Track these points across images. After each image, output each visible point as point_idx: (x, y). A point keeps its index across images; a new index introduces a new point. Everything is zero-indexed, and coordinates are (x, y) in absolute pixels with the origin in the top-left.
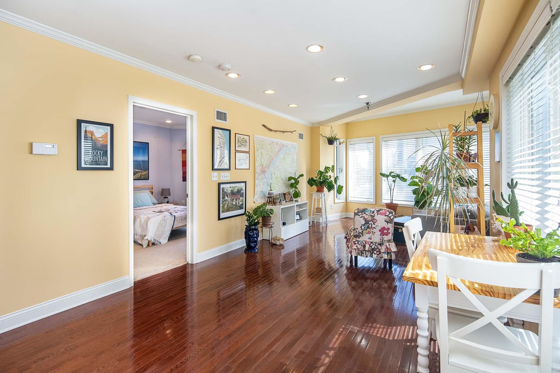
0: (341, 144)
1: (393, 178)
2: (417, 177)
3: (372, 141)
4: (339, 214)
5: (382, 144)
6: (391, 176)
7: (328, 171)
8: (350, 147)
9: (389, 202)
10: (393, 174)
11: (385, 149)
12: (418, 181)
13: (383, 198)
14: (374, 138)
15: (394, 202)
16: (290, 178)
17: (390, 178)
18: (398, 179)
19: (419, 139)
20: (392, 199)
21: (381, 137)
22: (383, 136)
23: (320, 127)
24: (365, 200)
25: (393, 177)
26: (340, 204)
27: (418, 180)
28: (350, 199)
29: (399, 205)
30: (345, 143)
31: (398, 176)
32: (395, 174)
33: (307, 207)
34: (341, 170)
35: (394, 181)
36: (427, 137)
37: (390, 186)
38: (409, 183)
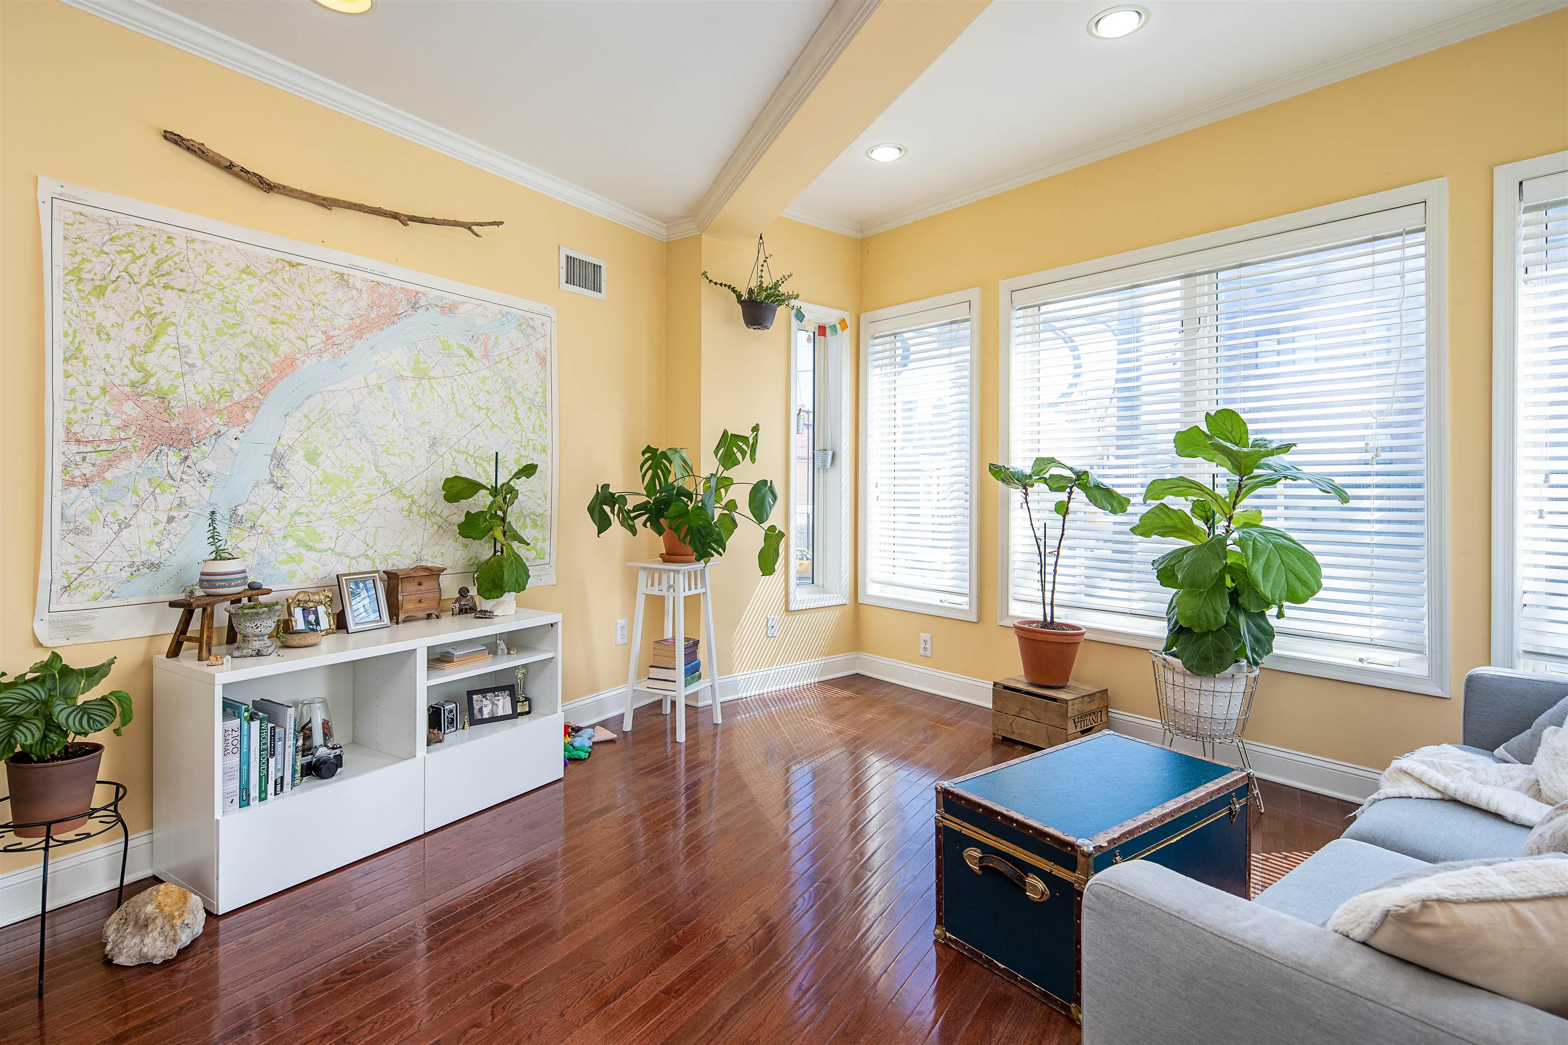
0: (828, 331)
1: (1051, 489)
2: (1183, 485)
3: (961, 312)
4: (813, 663)
5: (1008, 320)
6: (1045, 481)
7: (739, 455)
8: (875, 350)
9: (1036, 613)
10: (1055, 471)
11: (1028, 348)
12: (1188, 511)
13: (1013, 590)
14: (973, 294)
15: (1061, 616)
16: (460, 485)
17: (1039, 490)
18: (1079, 495)
19: (1199, 279)
20: (1048, 601)
21: (1005, 287)
22: (1017, 282)
23: (703, 236)
24: (934, 599)
25: (1056, 484)
26: (822, 613)
27: (1190, 504)
28: (873, 590)
29: (1086, 636)
30: (847, 331)
31: (1080, 479)
32: (1067, 473)
33: (556, 651)
34: (830, 453)
35: (1063, 509)
36: (1241, 266)
37: (1040, 534)
38: (1136, 520)
